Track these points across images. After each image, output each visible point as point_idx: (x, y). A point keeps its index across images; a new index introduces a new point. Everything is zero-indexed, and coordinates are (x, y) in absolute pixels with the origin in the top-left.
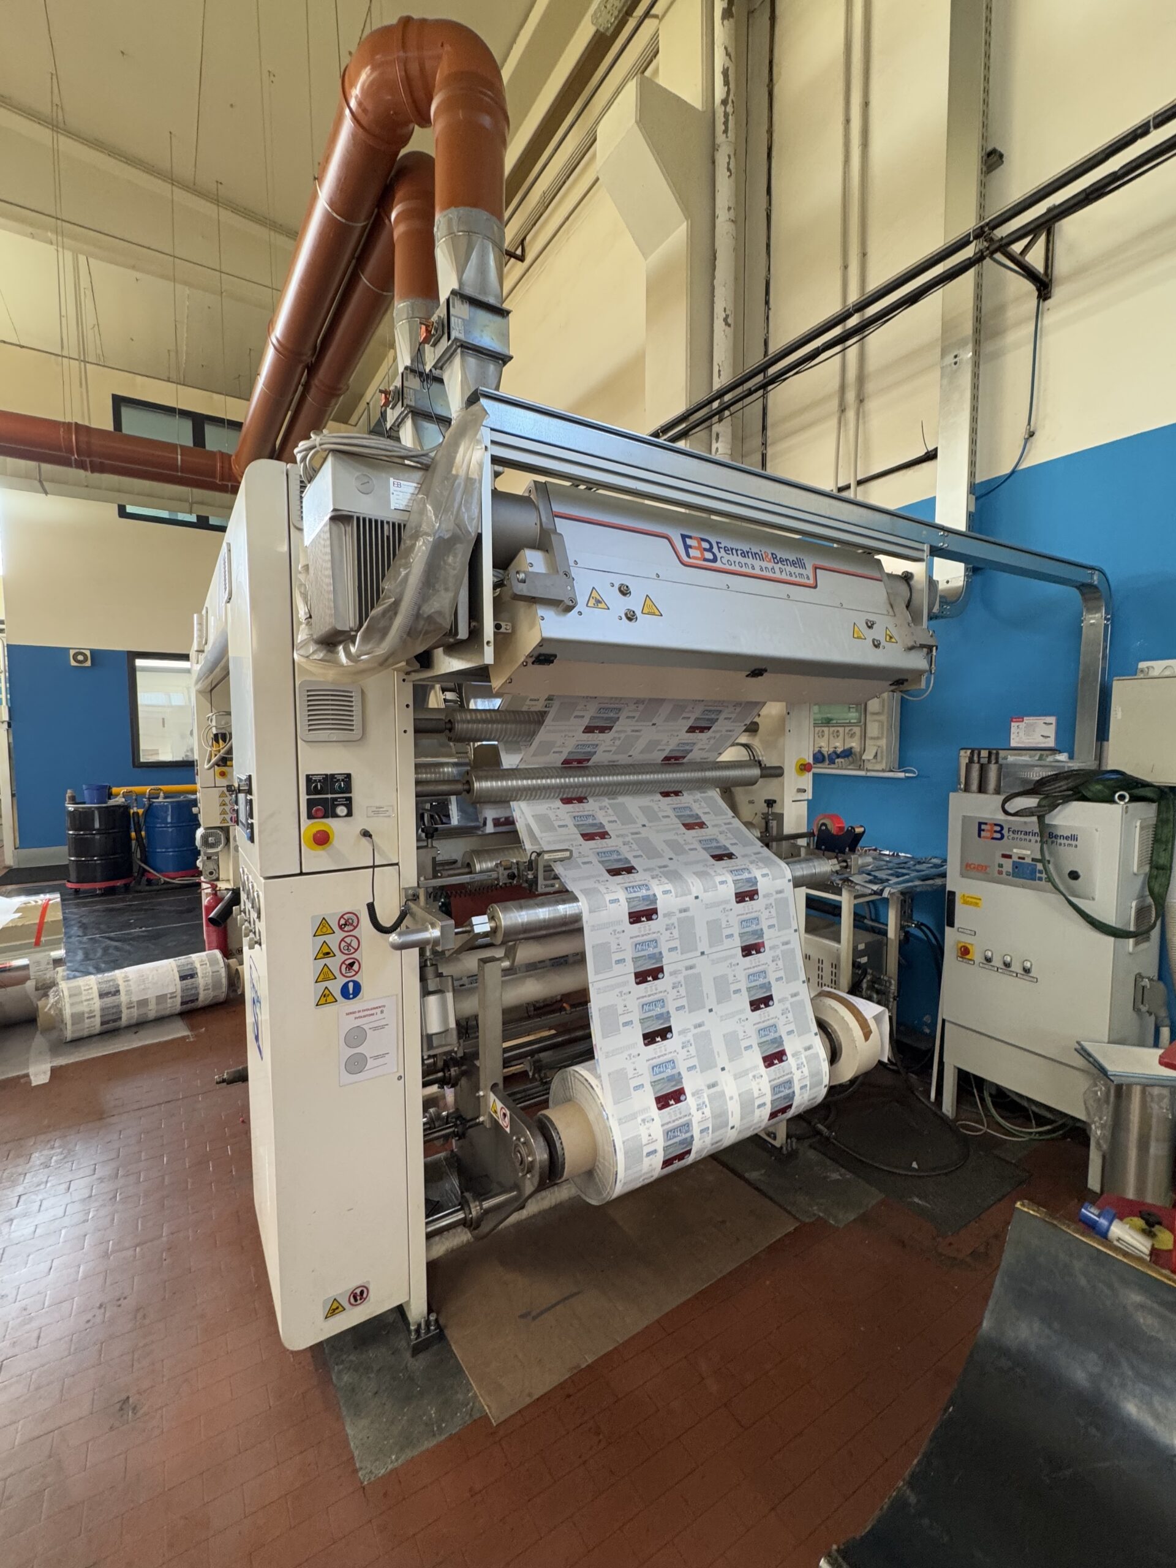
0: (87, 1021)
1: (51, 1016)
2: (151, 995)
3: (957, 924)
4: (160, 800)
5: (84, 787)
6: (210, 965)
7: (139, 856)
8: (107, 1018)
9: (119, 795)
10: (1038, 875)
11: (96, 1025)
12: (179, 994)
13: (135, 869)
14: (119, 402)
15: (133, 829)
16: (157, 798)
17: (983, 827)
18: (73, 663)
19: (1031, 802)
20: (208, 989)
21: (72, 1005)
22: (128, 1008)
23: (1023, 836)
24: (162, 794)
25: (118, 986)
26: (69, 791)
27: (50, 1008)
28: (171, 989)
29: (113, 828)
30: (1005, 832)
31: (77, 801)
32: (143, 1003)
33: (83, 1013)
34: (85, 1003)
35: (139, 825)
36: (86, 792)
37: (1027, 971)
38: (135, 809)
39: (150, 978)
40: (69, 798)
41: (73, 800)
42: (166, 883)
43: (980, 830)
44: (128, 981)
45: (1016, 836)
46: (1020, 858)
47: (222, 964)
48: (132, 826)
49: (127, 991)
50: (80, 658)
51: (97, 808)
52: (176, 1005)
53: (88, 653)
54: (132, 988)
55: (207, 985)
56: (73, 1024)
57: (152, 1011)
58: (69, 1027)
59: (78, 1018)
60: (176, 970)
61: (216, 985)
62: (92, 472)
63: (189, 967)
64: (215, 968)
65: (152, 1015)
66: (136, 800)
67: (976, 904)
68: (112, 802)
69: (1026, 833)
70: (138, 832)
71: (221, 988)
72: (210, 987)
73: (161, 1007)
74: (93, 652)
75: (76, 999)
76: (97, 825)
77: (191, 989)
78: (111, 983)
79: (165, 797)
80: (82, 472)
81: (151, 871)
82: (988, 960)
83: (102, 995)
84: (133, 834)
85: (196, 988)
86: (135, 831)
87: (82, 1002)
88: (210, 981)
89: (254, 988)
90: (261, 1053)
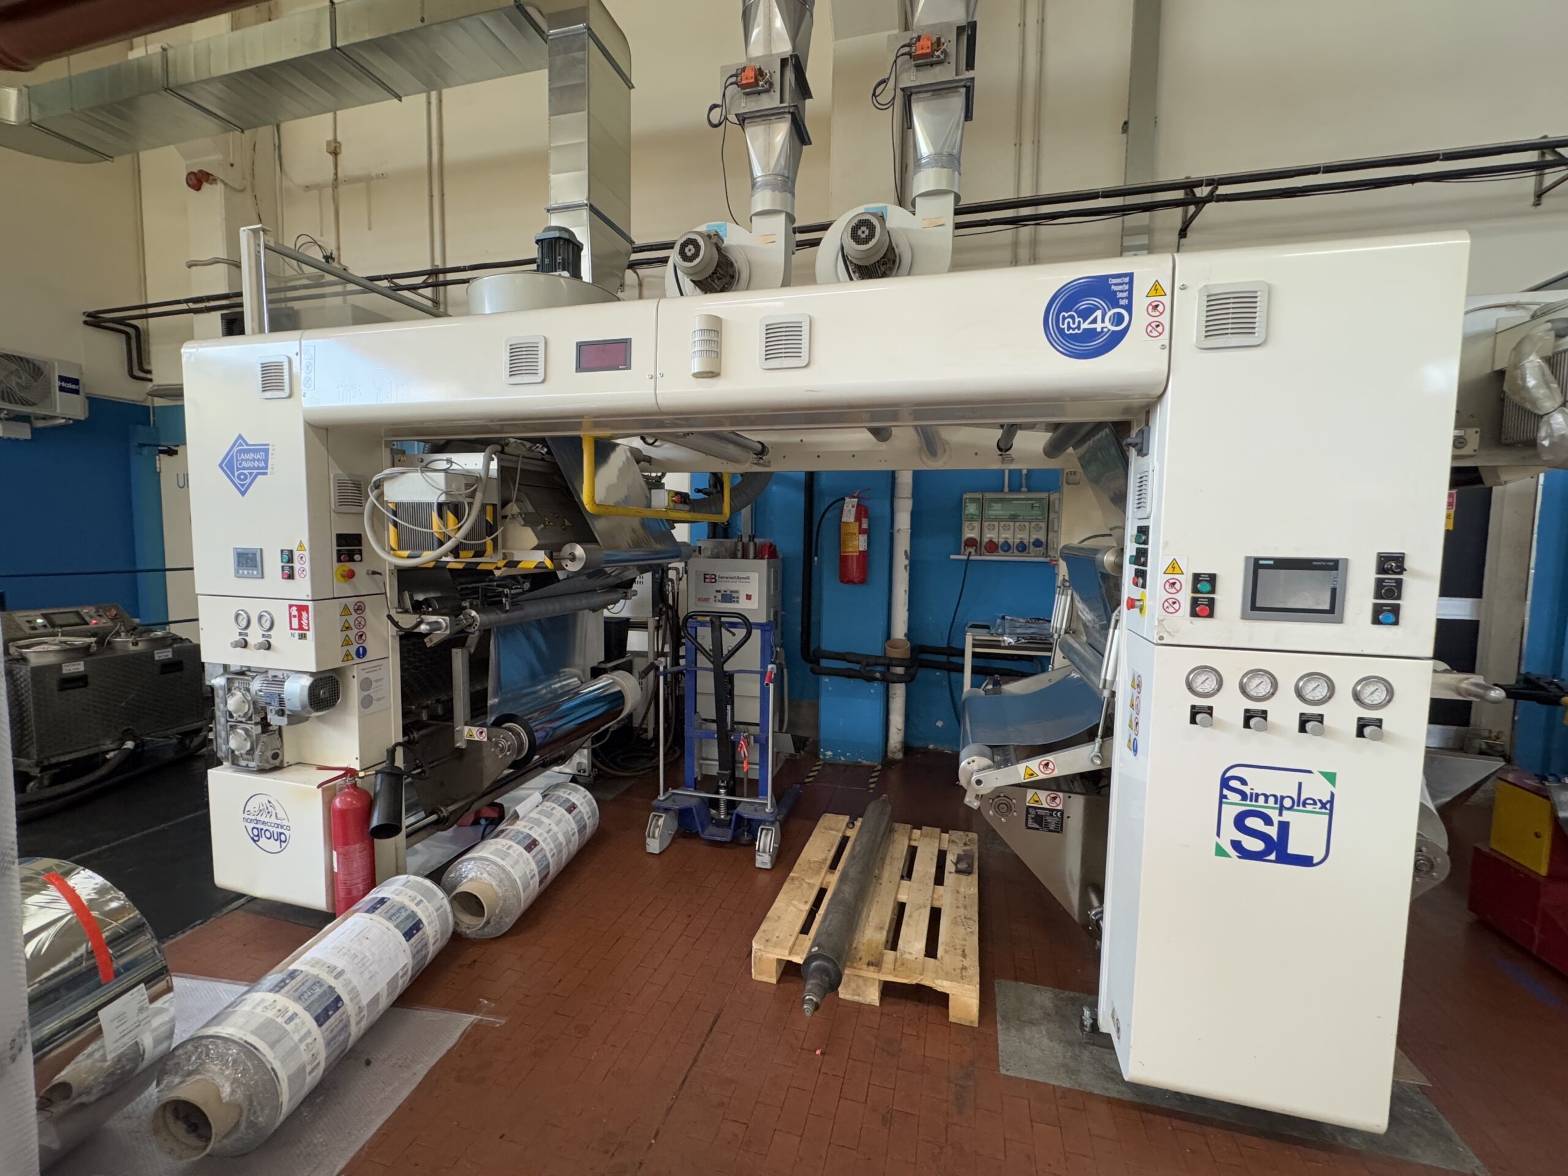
89: (1261, 799)
90: (1305, 861)
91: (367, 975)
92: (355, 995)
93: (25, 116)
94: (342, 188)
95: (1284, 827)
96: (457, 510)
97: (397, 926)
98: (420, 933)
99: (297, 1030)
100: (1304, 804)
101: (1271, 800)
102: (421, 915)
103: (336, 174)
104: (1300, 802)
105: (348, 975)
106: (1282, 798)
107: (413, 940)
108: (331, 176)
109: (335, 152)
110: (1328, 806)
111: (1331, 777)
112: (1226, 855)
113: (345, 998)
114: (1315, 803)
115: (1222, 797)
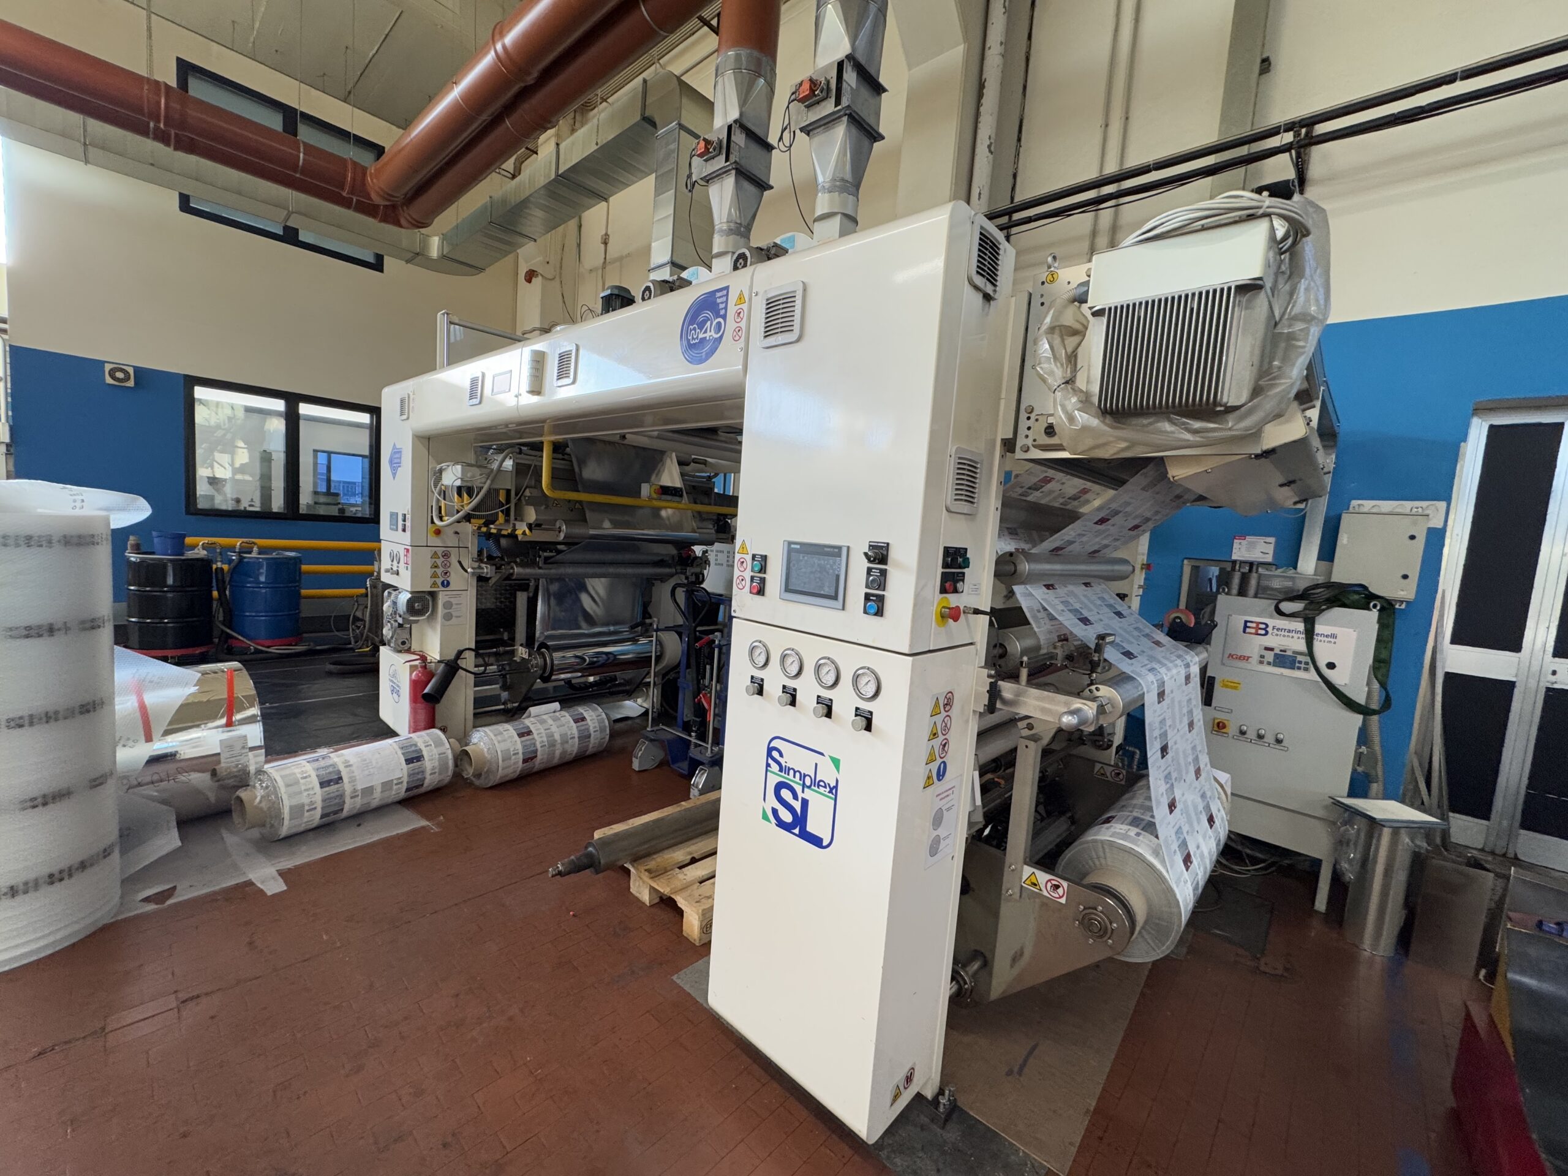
0: (306, 814)
1: (261, 809)
2: (377, 781)
3: (1214, 704)
4: (254, 555)
5: (154, 534)
6: (436, 747)
7: (221, 618)
8: (328, 811)
9: (198, 547)
10: (1297, 665)
11: (316, 817)
12: (405, 780)
13: (216, 633)
14: (185, 69)
15: (215, 588)
16: (250, 553)
17: (1249, 624)
18: (109, 380)
19: (1297, 606)
20: (435, 773)
21: (290, 796)
22: (352, 798)
23: (1286, 634)
24: (255, 549)
25: (339, 772)
26: (131, 538)
27: (261, 802)
28: (398, 775)
29: (191, 586)
30: (1270, 629)
31: (143, 549)
32: (368, 791)
33: (303, 805)
34: (305, 794)
35: (224, 582)
36: (156, 540)
37: (1279, 741)
38: (219, 564)
39: (374, 763)
40: (132, 546)
41: (137, 549)
42: (257, 651)
43: (1246, 627)
44: (350, 766)
45: (1279, 633)
46: (1281, 651)
47: (448, 746)
48: (214, 584)
49: (350, 777)
50: (120, 375)
51: (171, 560)
52: (400, 792)
53: (131, 371)
54: (356, 774)
55: (434, 768)
56: (291, 819)
57: (377, 799)
58: (286, 822)
59: (297, 811)
60: (400, 752)
61: (443, 765)
62: (176, 149)
63: (413, 748)
64: (441, 749)
65: (375, 803)
66: (221, 554)
67: (1235, 688)
68: (190, 554)
69: (1289, 631)
70: (221, 592)
71: (447, 772)
72: (437, 770)
73: (387, 794)
74: (137, 370)
75: (294, 789)
76: (170, 581)
77: (418, 773)
78: (331, 769)
79: (259, 553)
80: (159, 146)
81: (240, 638)
82: (1243, 733)
83: (323, 784)
84: (215, 594)
85: (423, 772)
86: (218, 590)
87: (300, 793)
88: (437, 764)
89: (792, 772)
90: (816, 841)
91: (367, 772)
92: (352, 780)
93: (440, 253)
94: (608, 268)
95: (805, 803)
96: (470, 491)
97: (403, 754)
98: (419, 763)
99: (305, 784)
100: (819, 786)
101: (798, 775)
102: (425, 753)
103: (605, 258)
104: (817, 783)
105: (354, 768)
106: (805, 776)
107: (411, 765)
108: (602, 260)
109: (605, 243)
110: (834, 791)
111: (836, 762)
112: (769, 821)
113: (346, 779)
114: (825, 787)
115: (768, 765)
